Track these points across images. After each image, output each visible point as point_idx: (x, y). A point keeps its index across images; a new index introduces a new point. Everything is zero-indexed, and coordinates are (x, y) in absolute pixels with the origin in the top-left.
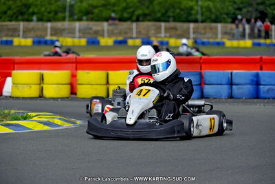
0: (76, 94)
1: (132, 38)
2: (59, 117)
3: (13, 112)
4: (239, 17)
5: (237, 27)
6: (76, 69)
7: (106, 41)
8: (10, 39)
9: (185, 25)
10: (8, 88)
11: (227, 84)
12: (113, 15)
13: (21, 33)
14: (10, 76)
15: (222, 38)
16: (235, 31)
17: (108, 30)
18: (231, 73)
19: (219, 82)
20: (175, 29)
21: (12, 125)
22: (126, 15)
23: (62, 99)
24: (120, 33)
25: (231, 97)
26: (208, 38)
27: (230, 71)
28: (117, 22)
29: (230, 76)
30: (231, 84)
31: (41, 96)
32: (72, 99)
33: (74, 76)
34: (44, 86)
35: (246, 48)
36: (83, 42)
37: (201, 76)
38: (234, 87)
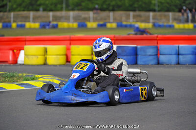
0: (69, 62)
1: (109, 22)
2: (57, 78)
3: (24, 75)
4: (184, 8)
5: (183, 14)
6: (70, 44)
7: (91, 25)
8: (23, 23)
9: (147, 14)
10: (21, 58)
11: (176, 54)
12: (96, 6)
13: (31, 19)
14: (23, 50)
15: (173, 22)
16: (182, 17)
17: (93, 17)
18: (179, 47)
19: (170, 53)
20: (140, 16)
21: (24, 84)
22: (105, 6)
23: (60, 65)
24: (101, 19)
25: (178, 63)
26: (163, 22)
27: (177, 45)
28: (99, 11)
29: (177, 49)
30: (178, 54)
31: (45, 64)
32: (67, 66)
33: (68, 49)
34: (47, 57)
35: (189, 29)
36: (75, 25)
37: (158, 49)
38: (180, 56)
